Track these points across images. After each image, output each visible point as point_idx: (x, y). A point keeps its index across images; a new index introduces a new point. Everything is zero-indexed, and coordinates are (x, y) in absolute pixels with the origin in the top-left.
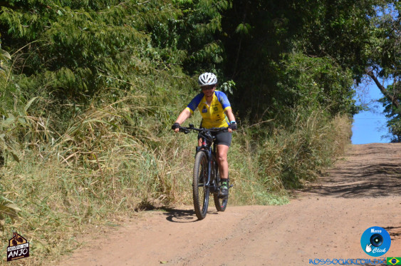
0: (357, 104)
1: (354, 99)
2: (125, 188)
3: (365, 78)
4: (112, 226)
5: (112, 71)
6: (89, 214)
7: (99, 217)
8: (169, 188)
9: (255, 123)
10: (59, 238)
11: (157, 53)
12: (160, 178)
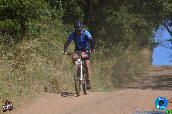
0: (156, 41)
1: (155, 38)
2: (36, 81)
3: (161, 26)
4: (32, 98)
6: (21, 91)
7: (25, 93)
8: (57, 82)
9: (98, 51)
11: (49, 13)
12: (52, 77)
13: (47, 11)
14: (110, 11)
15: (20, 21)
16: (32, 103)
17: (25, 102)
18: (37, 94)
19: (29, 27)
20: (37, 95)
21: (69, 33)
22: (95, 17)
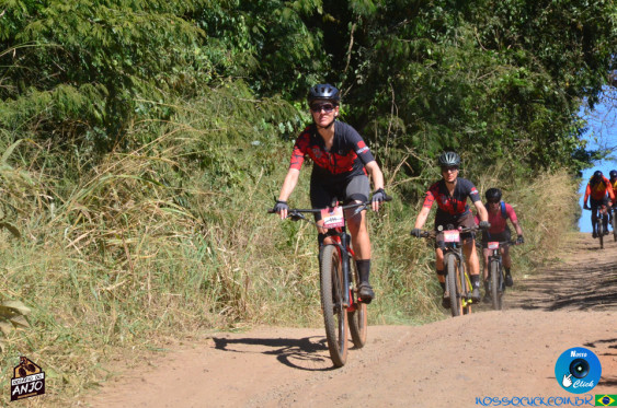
2: (167, 293)
4: (154, 352)
5: (145, 91)
6: (117, 330)
7: (132, 336)
8: (238, 297)
10: (76, 365)
11: (205, 57)
12: (221, 278)
13: (197, 51)
14: (416, 43)
15: (106, 91)
16: (154, 368)
17: (133, 363)
18: (171, 338)
19: (137, 111)
20: (173, 339)
21: (276, 124)
22: (365, 68)
